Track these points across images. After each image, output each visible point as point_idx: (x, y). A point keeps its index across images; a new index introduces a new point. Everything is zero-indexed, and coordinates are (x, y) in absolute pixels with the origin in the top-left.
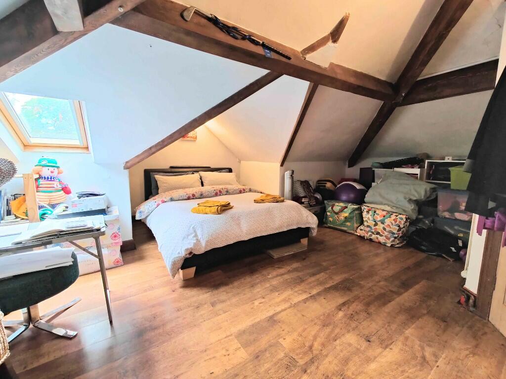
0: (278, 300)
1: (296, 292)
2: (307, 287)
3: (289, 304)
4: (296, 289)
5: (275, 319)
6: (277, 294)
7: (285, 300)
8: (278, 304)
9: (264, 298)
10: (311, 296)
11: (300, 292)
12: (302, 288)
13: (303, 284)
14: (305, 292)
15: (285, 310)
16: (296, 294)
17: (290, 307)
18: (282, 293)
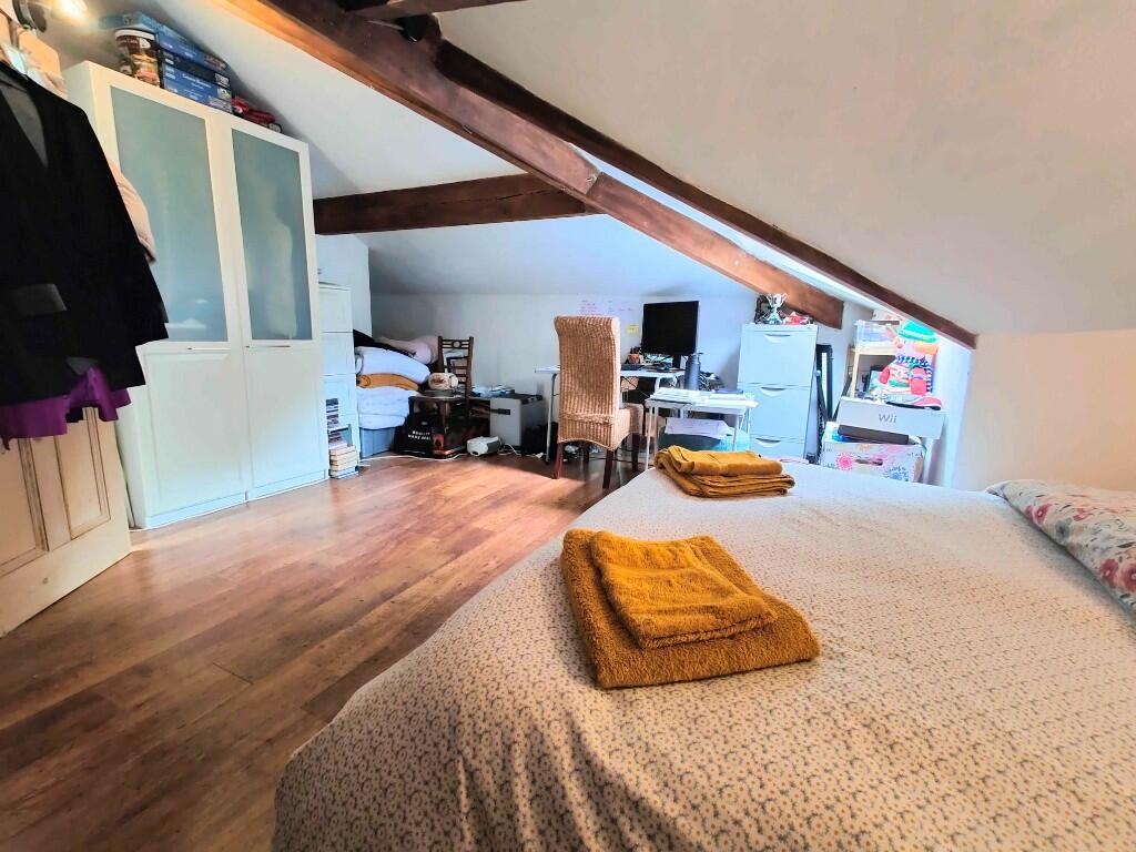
0: (458, 576)
1: (425, 598)
2: (398, 615)
3: (435, 575)
4: (425, 603)
5: (452, 555)
6: (464, 585)
7: (444, 579)
8: (454, 571)
9: (486, 573)
10: (391, 597)
11: (415, 600)
12: (413, 608)
13: (409, 620)
14: (403, 603)
15: (440, 567)
16: (426, 594)
17: (432, 572)
18: (454, 588)
